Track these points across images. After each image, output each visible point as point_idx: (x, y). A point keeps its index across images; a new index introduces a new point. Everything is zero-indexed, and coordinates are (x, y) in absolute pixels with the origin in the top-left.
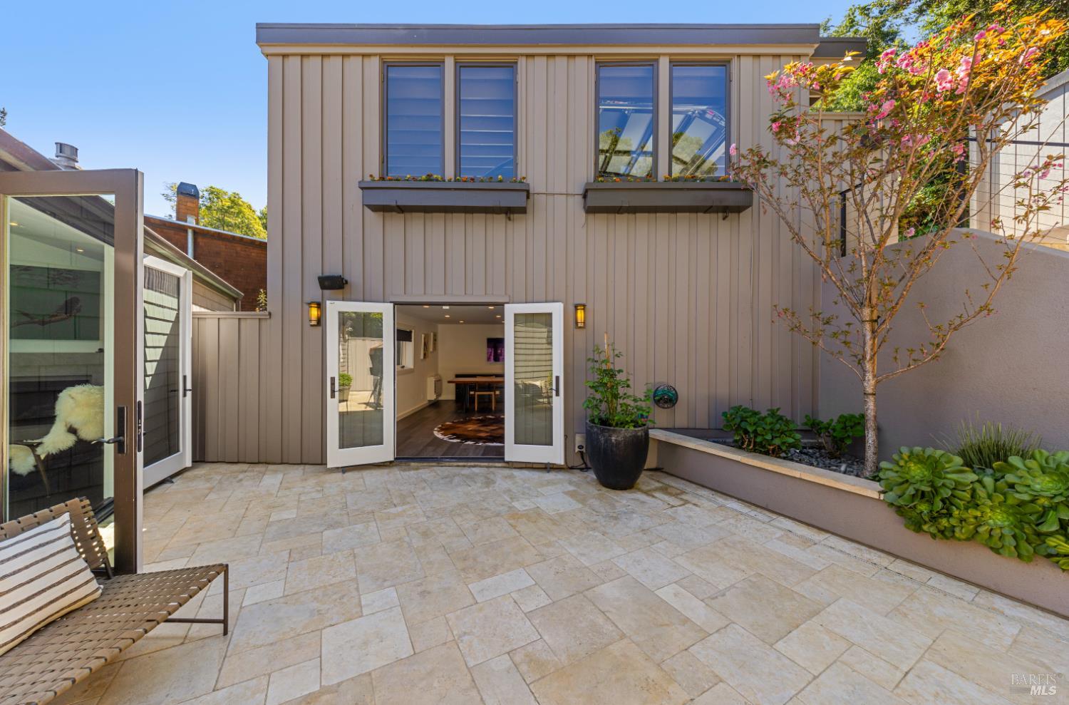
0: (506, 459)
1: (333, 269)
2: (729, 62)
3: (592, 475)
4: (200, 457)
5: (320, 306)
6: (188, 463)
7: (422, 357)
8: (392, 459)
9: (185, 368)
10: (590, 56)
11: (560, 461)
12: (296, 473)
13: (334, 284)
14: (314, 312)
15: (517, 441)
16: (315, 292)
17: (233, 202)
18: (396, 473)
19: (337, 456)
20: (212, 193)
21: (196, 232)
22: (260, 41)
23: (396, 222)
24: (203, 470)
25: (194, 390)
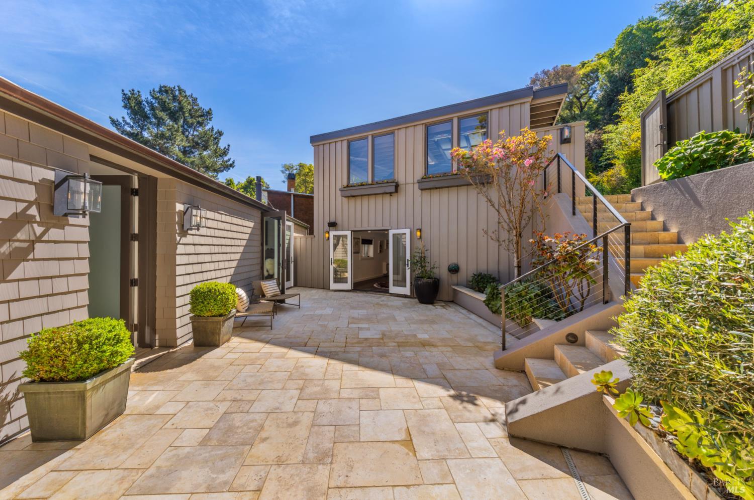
0: (390, 292)
1: (333, 220)
2: (488, 112)
3: (417, 300)
4: (296, 285)
5: (328, 233)
6: (292, 285)
7: (379, 252)
8: (350, 289)
9: (292, 255)
10: (422, 124)
11: (409, 294)
12: (321, 291)
13: (333, 225)
14: (327, 235)
15: (394, 285)
16: (327, 228)
17: (309, 169)
18: (351, 294)
19: (333, 286)
20: (300, 166)
21: (295, 195)
22: (312, 142)
23: (352, 200)
24: (296, 288)
25: (294, 261)
